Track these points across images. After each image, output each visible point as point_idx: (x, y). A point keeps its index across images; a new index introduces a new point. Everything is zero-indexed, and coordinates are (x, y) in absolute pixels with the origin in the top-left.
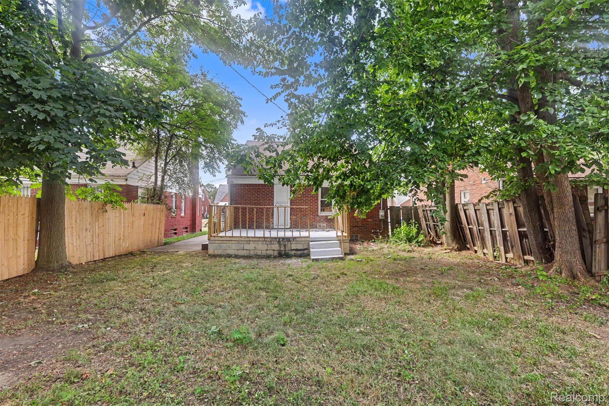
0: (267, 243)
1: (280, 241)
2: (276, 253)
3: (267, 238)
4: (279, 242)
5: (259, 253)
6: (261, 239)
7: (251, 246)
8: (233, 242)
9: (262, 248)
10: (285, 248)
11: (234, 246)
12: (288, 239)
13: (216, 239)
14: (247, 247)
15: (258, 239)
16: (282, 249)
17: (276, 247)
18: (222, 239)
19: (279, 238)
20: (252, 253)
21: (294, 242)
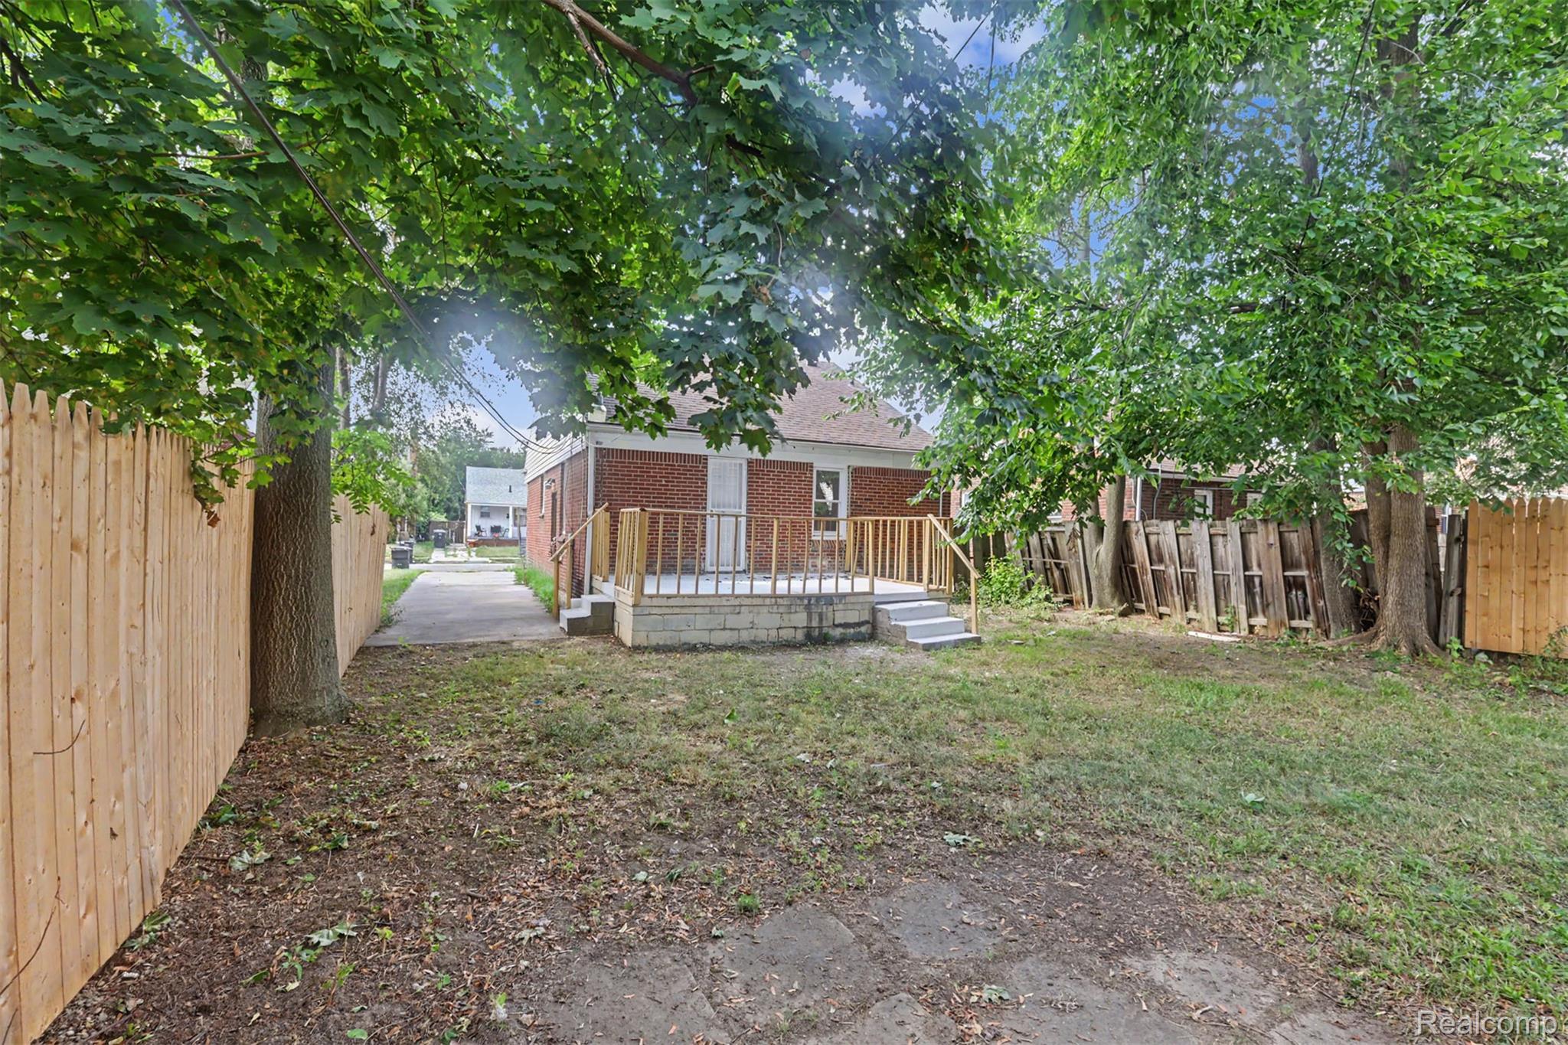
0: (781, 610)
1: (811, 603)
2: (800, 636)
3: (782, 597)
4: (808, 607)
5: (762, 635)
6: (768, 601)
7: (744, 619)
8: (697, 610)
9: (767, 625)
10: (821, 620)
11: (701, 622)
12: (829, 599)
13: (655, 602)
14: (732, 621)
15: (759, 601)
16: (815, 624)
17: (800, 619)
18: (672, 602)
19: (810, 597)
20: (745, 636)
21: (841, 606)
